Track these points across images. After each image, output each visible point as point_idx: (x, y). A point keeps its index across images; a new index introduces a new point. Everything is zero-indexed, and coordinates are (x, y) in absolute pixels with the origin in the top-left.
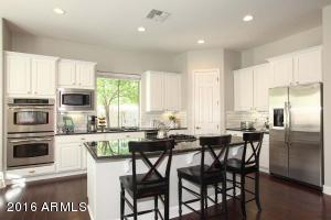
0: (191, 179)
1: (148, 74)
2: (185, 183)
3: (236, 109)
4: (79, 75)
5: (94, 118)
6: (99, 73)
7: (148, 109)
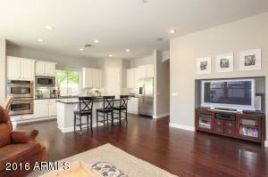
0: (101, 111)
1: (84, 69)
2: (99, 113)
3: (128, 87)
4: (47, 69)
5: (54, 91)
6: (58, 67)
7: (84, 87)
